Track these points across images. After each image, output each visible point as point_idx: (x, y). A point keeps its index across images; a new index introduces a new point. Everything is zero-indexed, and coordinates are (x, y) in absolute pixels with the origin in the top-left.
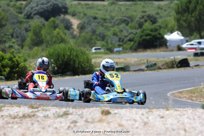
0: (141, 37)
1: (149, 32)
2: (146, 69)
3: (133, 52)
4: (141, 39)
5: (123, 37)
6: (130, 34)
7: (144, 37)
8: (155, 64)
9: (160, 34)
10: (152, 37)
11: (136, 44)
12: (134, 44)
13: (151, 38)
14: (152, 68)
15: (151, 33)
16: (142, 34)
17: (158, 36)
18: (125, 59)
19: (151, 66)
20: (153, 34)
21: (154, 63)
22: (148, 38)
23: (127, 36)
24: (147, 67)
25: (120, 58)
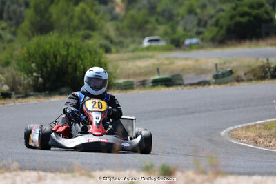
0: (232, 17)
1: (246, 9)
2: (214, 81)
3: (216, 47)
4: (232, 23)
5: (206, 18)
6: (218, 11)
7: (238, 19)
8: (231, 72)
9: (267, 13)
10: (252, 19)
11: (223, 32)
12: (218, 32)
13: (249, 21)
14: (225, 79)
15: (250, 11)
16: (235, 13)
17: (265, 16)
18: (197, 61)
19: (224, 75)
20: (255, 12)
21: (229, 69)
22: (244, 20)
23: (212, 17)
24: (216, 77)
25: (186, 59)
